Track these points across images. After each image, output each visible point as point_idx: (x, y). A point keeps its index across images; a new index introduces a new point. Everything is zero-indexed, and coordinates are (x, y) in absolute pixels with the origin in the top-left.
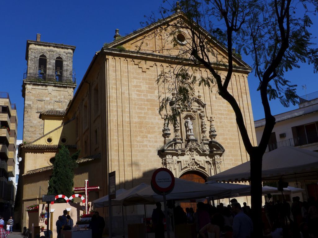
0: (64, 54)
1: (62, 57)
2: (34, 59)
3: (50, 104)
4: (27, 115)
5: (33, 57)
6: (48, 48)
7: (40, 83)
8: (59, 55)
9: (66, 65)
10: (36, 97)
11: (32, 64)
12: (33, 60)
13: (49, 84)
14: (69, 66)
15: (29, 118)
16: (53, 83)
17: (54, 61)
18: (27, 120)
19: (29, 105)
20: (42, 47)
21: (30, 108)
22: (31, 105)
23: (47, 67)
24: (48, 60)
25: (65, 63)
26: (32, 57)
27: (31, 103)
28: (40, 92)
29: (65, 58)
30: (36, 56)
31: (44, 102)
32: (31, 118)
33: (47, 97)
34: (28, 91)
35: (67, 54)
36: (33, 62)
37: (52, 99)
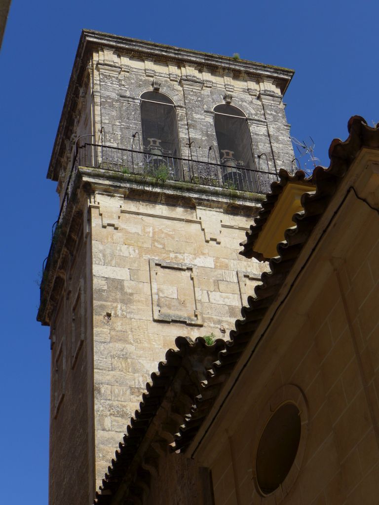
0: (249, 98)
1: (241, 106)
2: (117, 101)
3: (222, 286)
4: (106, 330)
5: (114, 95)
6: (173, 69)
7: (158, 190)
8: (225, 98)
9: (263, 138)
10: (148, 251)
11: (112, 118)
12: (116, 104)
13: (204, 197)
14: (277, 140)
15: (119, 345)
16: (224, 195)
17: (210, 120)
18: (113, 357)
19: (116, 285)
20: (149, 65)
21: (119, 295)
22: (126, 284)
23: (183, 135)
24: (180, 112)
25: (257, 130)
26: (108, 93)
27: (122, 274)
28: (161, 231)
29: (253, 112)
30: (128, 94)
31: (188, 273)
32: (131, 348)
33: (197, 253)
34: (106, 222)
35: (259, 98)
36: (114, 113)
37: (226, 267)
